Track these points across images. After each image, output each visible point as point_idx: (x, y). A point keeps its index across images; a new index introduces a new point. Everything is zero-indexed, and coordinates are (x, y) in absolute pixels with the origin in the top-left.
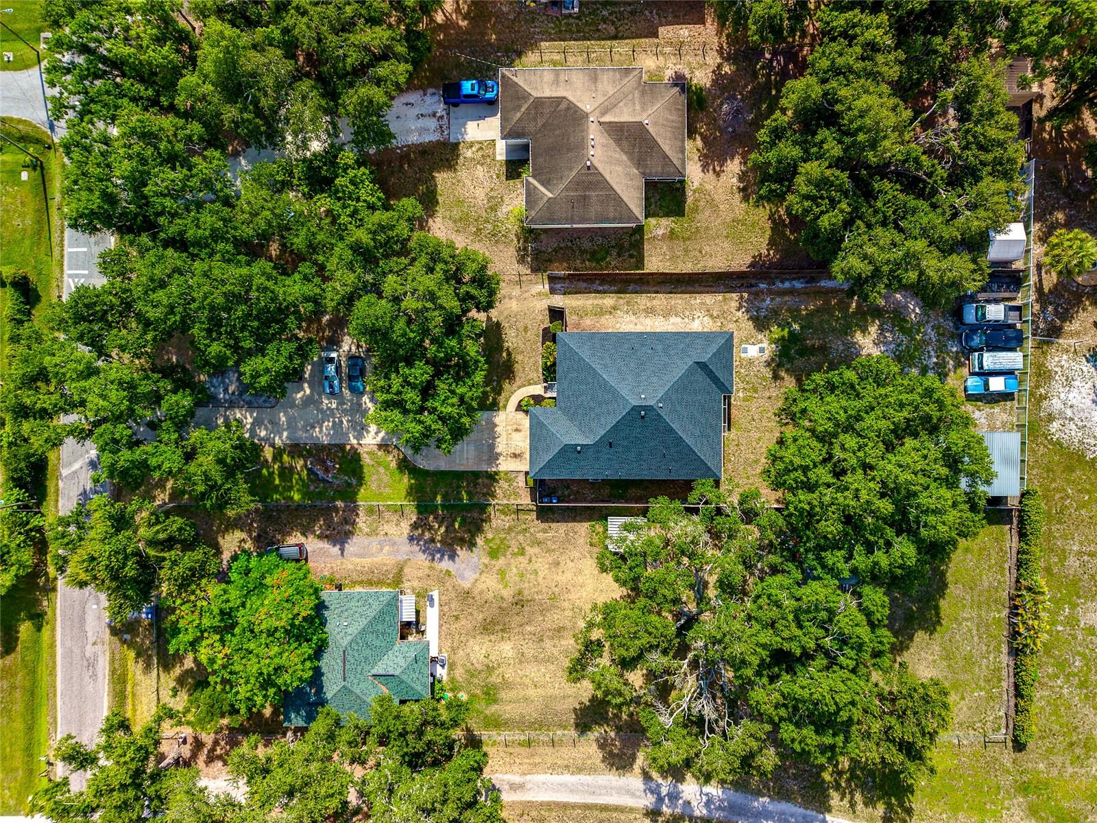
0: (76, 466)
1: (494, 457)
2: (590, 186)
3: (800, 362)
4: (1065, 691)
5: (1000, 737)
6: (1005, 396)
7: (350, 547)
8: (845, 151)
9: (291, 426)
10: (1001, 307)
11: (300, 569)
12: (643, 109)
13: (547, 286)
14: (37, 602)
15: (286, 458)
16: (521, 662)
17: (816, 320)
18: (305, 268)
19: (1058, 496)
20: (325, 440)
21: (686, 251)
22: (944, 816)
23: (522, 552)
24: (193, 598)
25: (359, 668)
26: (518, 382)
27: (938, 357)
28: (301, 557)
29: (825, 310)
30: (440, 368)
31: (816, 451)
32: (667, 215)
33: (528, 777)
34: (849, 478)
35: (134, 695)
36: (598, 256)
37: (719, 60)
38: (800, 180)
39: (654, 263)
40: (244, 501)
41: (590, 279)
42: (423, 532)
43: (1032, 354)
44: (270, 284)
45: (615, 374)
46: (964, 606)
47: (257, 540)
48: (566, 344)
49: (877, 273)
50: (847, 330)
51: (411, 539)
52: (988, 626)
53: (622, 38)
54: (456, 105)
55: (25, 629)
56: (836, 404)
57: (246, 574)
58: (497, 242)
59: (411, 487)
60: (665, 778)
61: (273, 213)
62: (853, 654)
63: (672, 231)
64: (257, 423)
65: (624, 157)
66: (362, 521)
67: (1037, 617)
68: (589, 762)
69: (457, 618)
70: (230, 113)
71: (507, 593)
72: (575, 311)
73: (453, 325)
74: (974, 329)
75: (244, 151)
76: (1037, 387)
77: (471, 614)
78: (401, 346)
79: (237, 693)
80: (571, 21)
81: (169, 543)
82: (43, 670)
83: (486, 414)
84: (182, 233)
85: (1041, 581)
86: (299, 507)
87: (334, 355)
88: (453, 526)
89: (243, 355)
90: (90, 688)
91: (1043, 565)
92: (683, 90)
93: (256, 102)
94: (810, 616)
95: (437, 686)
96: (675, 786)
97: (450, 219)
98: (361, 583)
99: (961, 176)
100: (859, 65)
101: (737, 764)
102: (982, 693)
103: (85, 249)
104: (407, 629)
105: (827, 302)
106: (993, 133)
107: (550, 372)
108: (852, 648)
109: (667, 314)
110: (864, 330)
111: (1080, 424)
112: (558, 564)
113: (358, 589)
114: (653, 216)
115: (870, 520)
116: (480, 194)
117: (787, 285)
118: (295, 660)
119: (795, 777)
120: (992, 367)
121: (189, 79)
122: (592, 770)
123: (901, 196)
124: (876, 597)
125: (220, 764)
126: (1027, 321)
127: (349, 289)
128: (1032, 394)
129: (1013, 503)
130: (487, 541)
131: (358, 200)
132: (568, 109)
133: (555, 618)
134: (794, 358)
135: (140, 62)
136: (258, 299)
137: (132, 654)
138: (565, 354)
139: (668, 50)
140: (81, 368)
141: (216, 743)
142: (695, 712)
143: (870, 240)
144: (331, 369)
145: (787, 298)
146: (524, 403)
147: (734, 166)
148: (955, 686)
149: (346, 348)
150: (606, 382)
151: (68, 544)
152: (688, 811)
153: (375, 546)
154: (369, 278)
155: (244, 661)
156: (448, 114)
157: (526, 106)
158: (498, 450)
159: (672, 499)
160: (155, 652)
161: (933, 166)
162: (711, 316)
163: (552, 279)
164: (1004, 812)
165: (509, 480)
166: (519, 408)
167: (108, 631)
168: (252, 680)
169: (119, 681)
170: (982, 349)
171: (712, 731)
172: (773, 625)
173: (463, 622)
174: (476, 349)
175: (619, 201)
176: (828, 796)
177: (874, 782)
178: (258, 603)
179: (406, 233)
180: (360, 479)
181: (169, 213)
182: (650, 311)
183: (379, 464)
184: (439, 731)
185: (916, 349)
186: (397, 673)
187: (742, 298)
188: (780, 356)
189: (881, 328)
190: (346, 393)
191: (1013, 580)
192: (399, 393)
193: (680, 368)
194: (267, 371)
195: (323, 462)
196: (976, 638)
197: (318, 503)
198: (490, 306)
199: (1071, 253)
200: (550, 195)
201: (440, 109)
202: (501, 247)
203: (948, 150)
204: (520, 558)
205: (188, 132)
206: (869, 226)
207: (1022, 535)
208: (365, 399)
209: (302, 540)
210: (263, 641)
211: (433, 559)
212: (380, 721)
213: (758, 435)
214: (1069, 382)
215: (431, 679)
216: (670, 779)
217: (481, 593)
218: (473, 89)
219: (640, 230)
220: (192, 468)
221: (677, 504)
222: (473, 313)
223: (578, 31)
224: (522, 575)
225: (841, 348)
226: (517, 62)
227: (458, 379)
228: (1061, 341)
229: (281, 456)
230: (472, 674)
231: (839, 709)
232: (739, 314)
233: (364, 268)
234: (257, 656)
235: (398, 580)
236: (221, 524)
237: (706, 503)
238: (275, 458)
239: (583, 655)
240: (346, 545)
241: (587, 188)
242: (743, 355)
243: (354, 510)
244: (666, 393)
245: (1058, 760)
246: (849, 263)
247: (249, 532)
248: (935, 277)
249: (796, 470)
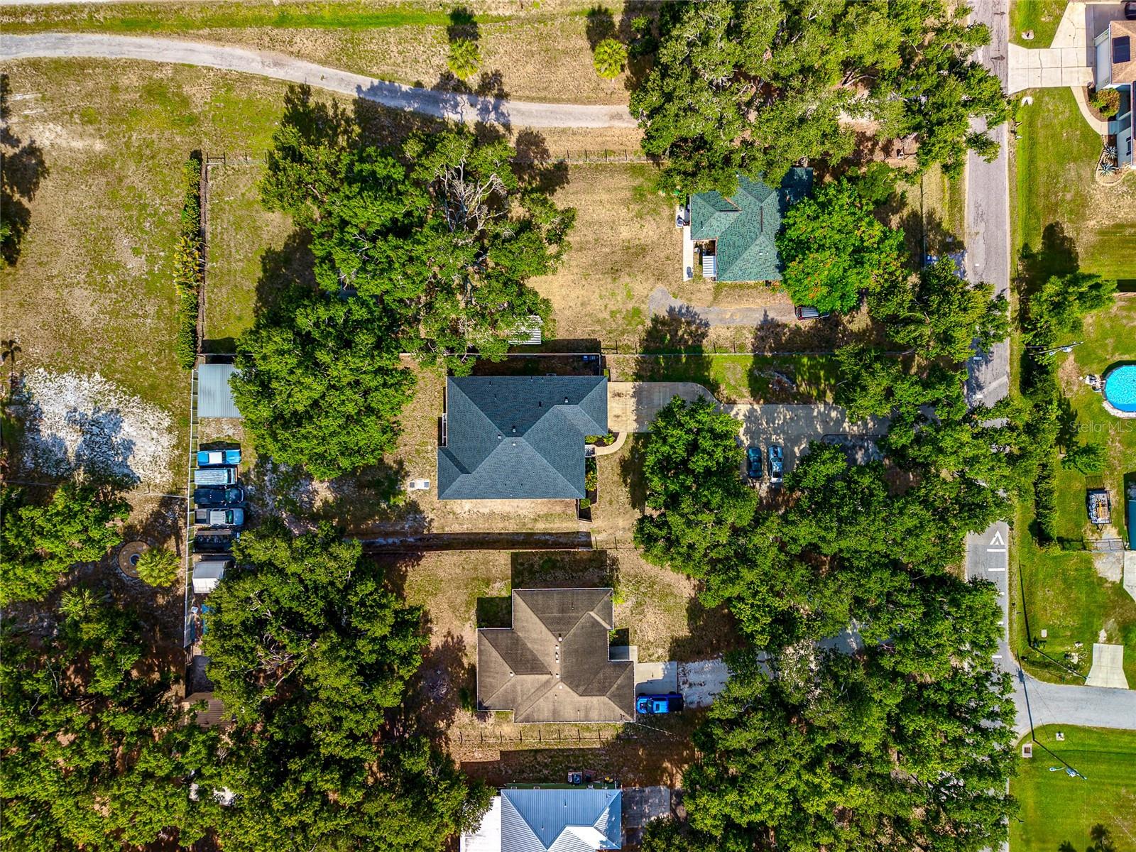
0: (994, 384)
1: (638, 394)
2: (559, 621)
3: (380, 475)
4: (158, 201)
5: (212, 164)
6: (207, 447)
7: (757, 319)
8: (354, 644)
9: (810, 420)
10: (213, 522)
11: (800, 299)
12: (514, 686)
13: (593, 539)
14: (1027, 269)
15: (815, 393)
16: (614, 222)
17: (367, 510)
18: (795, 549)
19: (164, 364)
20: (781, 408)
21: (475, 569)
22: (259, 96)
23: (613, 314)
24: (886, 276)
25: (749, 217)
26: (617, 457)
27: (264, 480)
28: (800, 310)
29: (359, 520)
30: (683, 466)
31: (376, 399)
32: (492, 599)
33: (606, 125)
34: (351, 378)
35: (943, 191)
36: (550, 564)
37: (449, 732)
38: (390, 620)
39: (501, 560)
40: (843, 354)
41: (557, 544)
42: (697, 331)
43: (186, 483)
44: (823, 533)
45: (537, 463)
46: (242, 272)
47: (838, 323)
48: (578, 489)
49: (325, 546)
50: (341, 503)
51: (707, 325)
52: (222, 255)
53: (531, 751)
54: (672, 693)
55: (1037, 246)
56: (359, 437)
57: (844, 294)
58: (636, 576)
59: (708, 369)
60: (492, 126)
61: (822, 593)
62: (347, 237)
63: (488, 585)
64: (839, 422)
65: (529, 645)
66: (749, 339)
67: (184, 263)
68: (556, 138)
69: (668, 258)
70: (859, 675)
71: (625, 279)
72: (569, 518)
73: (673, 501)
74: (235, 504)
75: (853, 654)
76: (181, 456)
77: (656, 261)
78: (715, 484)
79: (849, 197)
80: (574, 765)
81: (907, 321)
82: (1022, 211)
83: (644, 430)
84: (894, 574)
85: (179, 292)
86: (802, 350)
87: (774, 480)
88: (671, 336)
89: (844, 476)
90: (981, 196)
91: (176, 306)
92: (480, 704)
93: (837, 684)
94: (380, 266)
95: (684, 201)
96: (484, 119)
97: (676, 596)
98: (749, 287)
99: (256, 626)
100: (343, 714)
101: (439, 146)
102: (227, 199)
103: (990, 570)
104: (710, 250)
105: (357, 526)
106: (232, 661)
107: (590, 465)
108: (347, 241)
109: (492, 514)
110: (326, 502)
111: (146, 425)
112: (582, 304)
113: (752, 282)
114: (503, 599)
115: (330, 345)
116: (650, 617)
117: (390, 541)
118: (802, 227)
119: (383, 128)
120: (220, 472)
121: (892, 701)
122: (553, 132)
123: (302, 610)
124: (327, 282)
125: (868, 134)
126: (191, 510)
127: (759, 531)
128: (186, 450)
129: (202, 358)
130: (643, 323)
131: (752, 606)
132: (577, 686)
133: (584, 259)
134: (385, 478)
135: (934, 718)
136: (831, 521)
137: (945, 225)
138: (579, 480)
139: (492, 741)
140: (977, 466)
141: (872, 151)
142: (471, 185)
143: (332, 573)
144: (776, 468)
145: (391, 529)
146: (613, 439)
147: (436, 641)
148: (250, 204)
149: (764, 487)
150: (544, 456)
151: (994, 320)
152: (473, 98)
153: (738, 317)
154: (742, 541)
155: (844, 224)
156: (679, 686)
157: (613, 689)
158: (634, 400)
159: (489, 360)
160: (925, 228)
161: (278, 635)
162: (454, 514)
163: (589, 545)
164: (209, 101)
165: (624, 374)
166: (616, 435)
167: (966, 245)
168: (837, 208)
169: (955, 202)
170: (228, 487)
171: (458, 171)
172: (411, 259)
173: (662, 255)
174: (653, 484)
175: (534, 609)
176: (355, 113)
177: (317, 125)
178: (832, 272)
179: (712, 578)
180: (751, 374)
181: (905, 592)
182: (505, 517)
183: (735, 387)
184: (682, 168)
185: (282, 487)
186: (718, 213)
187: (429, 530)
188: (397, 480)
189: (311, 503)
190: (763, 448)
191: (201, 294)
192: (716, 446)
193: (483, 469)
194: (824, 463)
195: (782, 389)
196: (232, 245)
197: (786, 354)
198: (641, 521)
199: (160, 566)
200: (592, 613)
201: (685, 690)
202: (632, 572)
203: (267, 647)
204: (614, 309)
205: (893, 660)
206: (332, 583)
207: (194, 331)
208: (747, 443)
209: (799, 323)
210: (828, 241)
211: (688, 308)
212: (730, 177)
213: (415, 414)
214: (155, 460)
215: (690, 207)
216: (488, 125)
217: (647, 279)
218: (658, 706)
219: (515, 586)
220: (885, 383)
221: (484, 356)
222: (655, 514)
223: (568, 756)
224: (613, 294)
225: (345, 488)
226: (620, 731)
227: (668, 458)
228: (161, 495)
229: (818, 394)
230: (655, 212)
231: (359, 193)
232: (431, 516)
233: (746, 549)
234: (833, 229)
235: (718, 290)
236: (869, 337)
237: (461, 357)
238: (824, 392)
239: (563, 232)
240: (762, 319)
241: (561, 619)
242: (428, 481)
243: (756, 349)
244: (495, 447)
245: (164, 144)
246: (349, 553)
247: (845, 329)
248: (278, 542)
249: (392, 385)
